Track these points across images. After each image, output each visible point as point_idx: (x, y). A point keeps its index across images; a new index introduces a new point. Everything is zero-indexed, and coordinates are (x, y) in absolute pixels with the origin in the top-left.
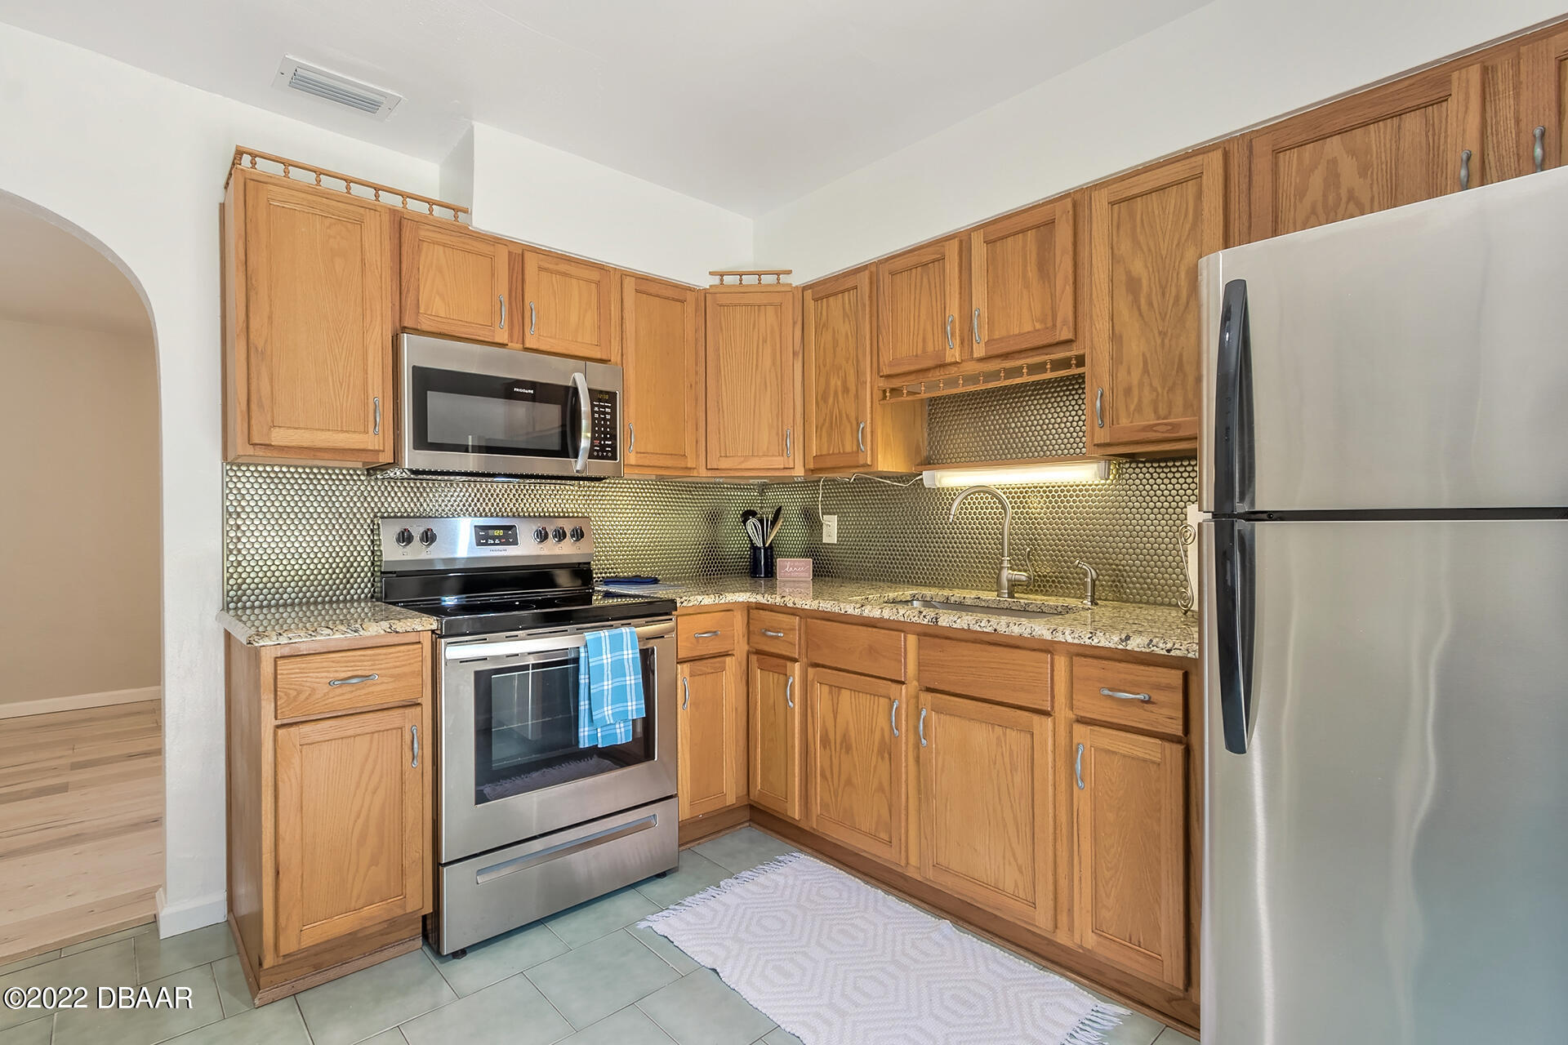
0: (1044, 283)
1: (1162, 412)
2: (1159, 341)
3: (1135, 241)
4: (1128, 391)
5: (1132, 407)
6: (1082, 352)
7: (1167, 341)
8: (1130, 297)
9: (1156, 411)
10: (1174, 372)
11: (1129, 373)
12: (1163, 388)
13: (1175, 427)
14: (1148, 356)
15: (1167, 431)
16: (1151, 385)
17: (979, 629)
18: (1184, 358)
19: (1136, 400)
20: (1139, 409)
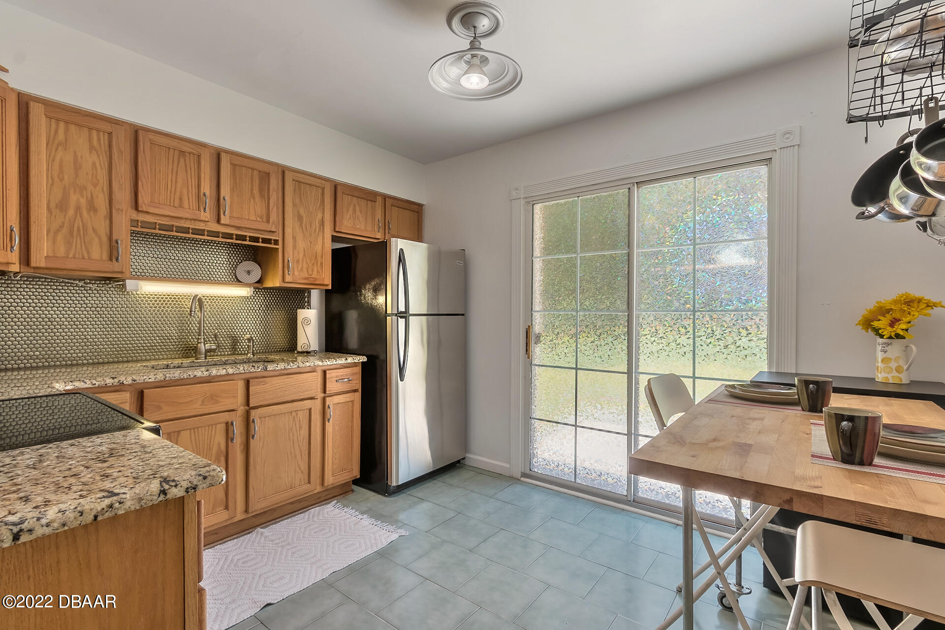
0: (262, 199)
1: (310, 273)
2: (309, 245)
3: (301, 200)
4: (298, 261)
5: (299, 269)
6: (277, 239)
7: (312, 245)
8: (299, 223)
9: (308, 272)
10: (314, 258)
11: (298, 254)
12: (310, 263)
13: (315, 279)
14: (305, 249)
15: (313, 281)
16: (306, 261)
17: (290, 367)
18: (318, 253)
19: (301, 266)
20: (302, 270)
